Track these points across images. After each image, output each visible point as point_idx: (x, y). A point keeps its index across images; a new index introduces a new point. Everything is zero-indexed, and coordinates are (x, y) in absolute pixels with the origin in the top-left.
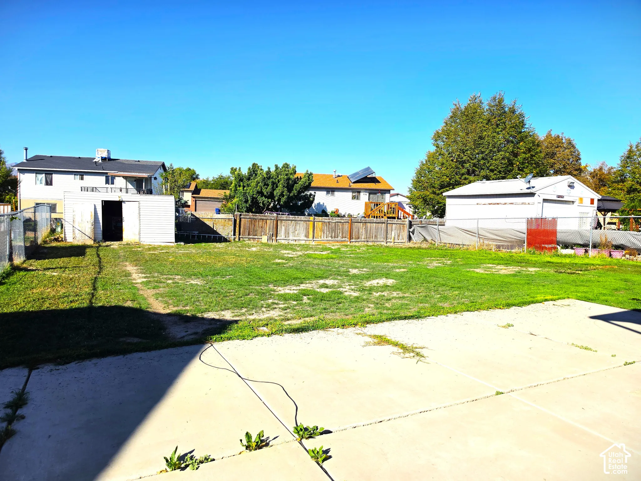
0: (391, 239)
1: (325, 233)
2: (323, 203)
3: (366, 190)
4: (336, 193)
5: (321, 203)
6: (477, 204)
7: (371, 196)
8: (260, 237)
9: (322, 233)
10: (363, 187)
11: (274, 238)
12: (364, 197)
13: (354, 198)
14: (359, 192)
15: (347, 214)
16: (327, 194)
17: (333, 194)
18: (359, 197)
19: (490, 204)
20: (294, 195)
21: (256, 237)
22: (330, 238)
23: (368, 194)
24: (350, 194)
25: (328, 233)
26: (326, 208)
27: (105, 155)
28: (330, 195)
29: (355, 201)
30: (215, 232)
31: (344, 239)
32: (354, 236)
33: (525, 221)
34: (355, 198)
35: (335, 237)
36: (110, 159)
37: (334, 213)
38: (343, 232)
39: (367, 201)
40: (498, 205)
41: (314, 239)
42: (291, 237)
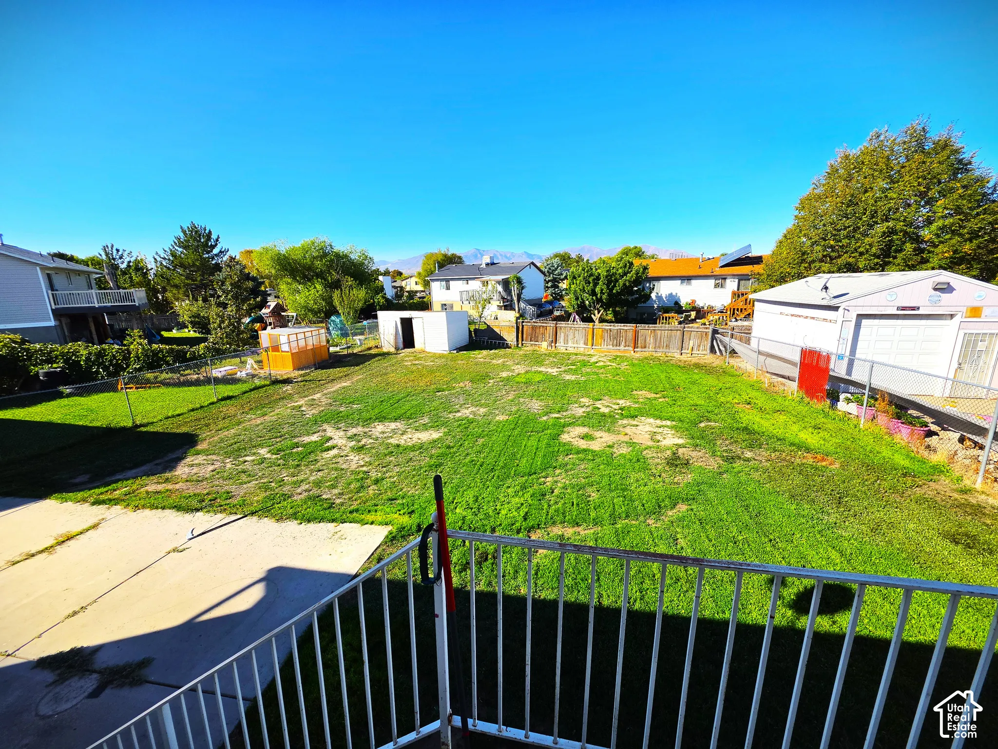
0: (688, 350)
1: (606, 340)
2: (676, 294)
3: (734, 276)
4: (693, 282)
5: (674, 294)
6: (781, 313)
7: (742, 282)
8: (541, 343)
9: (603, 340)
10: (730, 273)
11: (553, 344)
12: (732, 285)
13: (716, 286)
14: (725, 279)
15: (707, 305)
16: (682, 283)
17: (690, 284)
18: (723, 284)
19: (792, 315)
20: (617, 291)
21: (537, 343)
22: (611, 346)
23: (737, 280)
24: (712, 282)
25: (609, 340)
26: (679, 299)
27: (488, 261)
28: (685, 284)
29: (719, 290)
30: (502, 338)
31: (627, 348)
32: (639, 345)
33: (799, 350)
34: (719, 286)
35: (616, 346)
36: (493, 264)
37: (690, 304)
38: (626, 339)
39: (736, 289)
40: (799, 318)
41: (593, 347)
42: (570, 344)
